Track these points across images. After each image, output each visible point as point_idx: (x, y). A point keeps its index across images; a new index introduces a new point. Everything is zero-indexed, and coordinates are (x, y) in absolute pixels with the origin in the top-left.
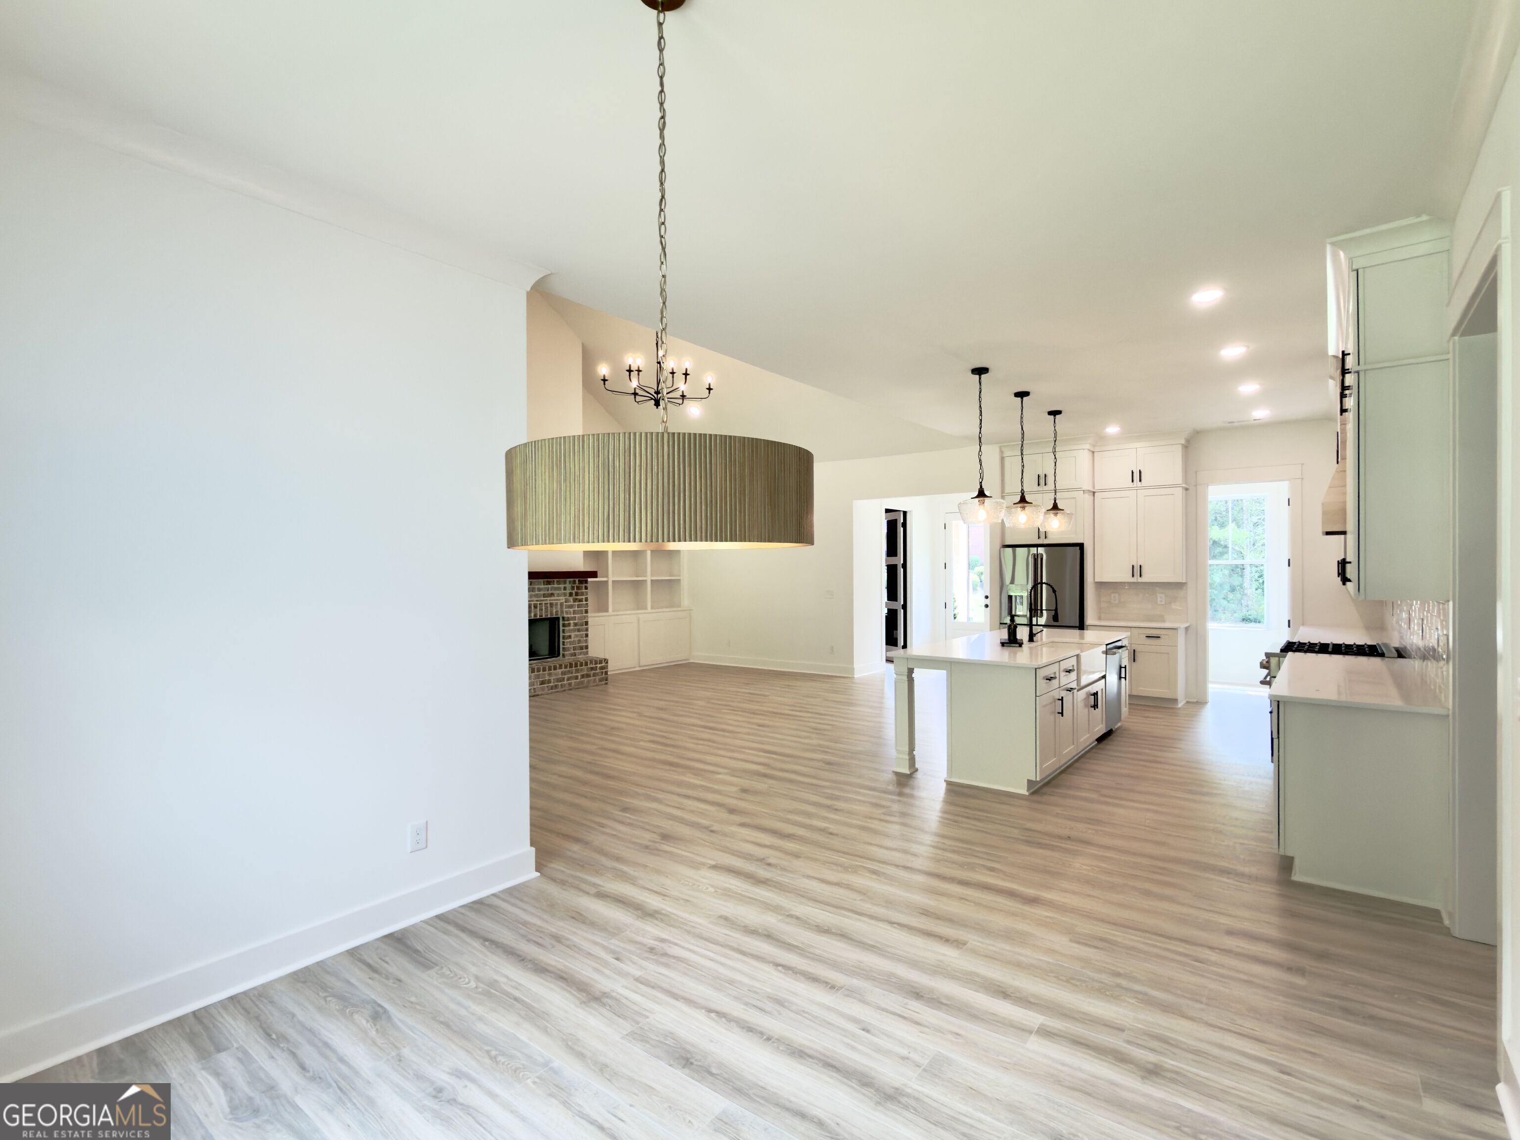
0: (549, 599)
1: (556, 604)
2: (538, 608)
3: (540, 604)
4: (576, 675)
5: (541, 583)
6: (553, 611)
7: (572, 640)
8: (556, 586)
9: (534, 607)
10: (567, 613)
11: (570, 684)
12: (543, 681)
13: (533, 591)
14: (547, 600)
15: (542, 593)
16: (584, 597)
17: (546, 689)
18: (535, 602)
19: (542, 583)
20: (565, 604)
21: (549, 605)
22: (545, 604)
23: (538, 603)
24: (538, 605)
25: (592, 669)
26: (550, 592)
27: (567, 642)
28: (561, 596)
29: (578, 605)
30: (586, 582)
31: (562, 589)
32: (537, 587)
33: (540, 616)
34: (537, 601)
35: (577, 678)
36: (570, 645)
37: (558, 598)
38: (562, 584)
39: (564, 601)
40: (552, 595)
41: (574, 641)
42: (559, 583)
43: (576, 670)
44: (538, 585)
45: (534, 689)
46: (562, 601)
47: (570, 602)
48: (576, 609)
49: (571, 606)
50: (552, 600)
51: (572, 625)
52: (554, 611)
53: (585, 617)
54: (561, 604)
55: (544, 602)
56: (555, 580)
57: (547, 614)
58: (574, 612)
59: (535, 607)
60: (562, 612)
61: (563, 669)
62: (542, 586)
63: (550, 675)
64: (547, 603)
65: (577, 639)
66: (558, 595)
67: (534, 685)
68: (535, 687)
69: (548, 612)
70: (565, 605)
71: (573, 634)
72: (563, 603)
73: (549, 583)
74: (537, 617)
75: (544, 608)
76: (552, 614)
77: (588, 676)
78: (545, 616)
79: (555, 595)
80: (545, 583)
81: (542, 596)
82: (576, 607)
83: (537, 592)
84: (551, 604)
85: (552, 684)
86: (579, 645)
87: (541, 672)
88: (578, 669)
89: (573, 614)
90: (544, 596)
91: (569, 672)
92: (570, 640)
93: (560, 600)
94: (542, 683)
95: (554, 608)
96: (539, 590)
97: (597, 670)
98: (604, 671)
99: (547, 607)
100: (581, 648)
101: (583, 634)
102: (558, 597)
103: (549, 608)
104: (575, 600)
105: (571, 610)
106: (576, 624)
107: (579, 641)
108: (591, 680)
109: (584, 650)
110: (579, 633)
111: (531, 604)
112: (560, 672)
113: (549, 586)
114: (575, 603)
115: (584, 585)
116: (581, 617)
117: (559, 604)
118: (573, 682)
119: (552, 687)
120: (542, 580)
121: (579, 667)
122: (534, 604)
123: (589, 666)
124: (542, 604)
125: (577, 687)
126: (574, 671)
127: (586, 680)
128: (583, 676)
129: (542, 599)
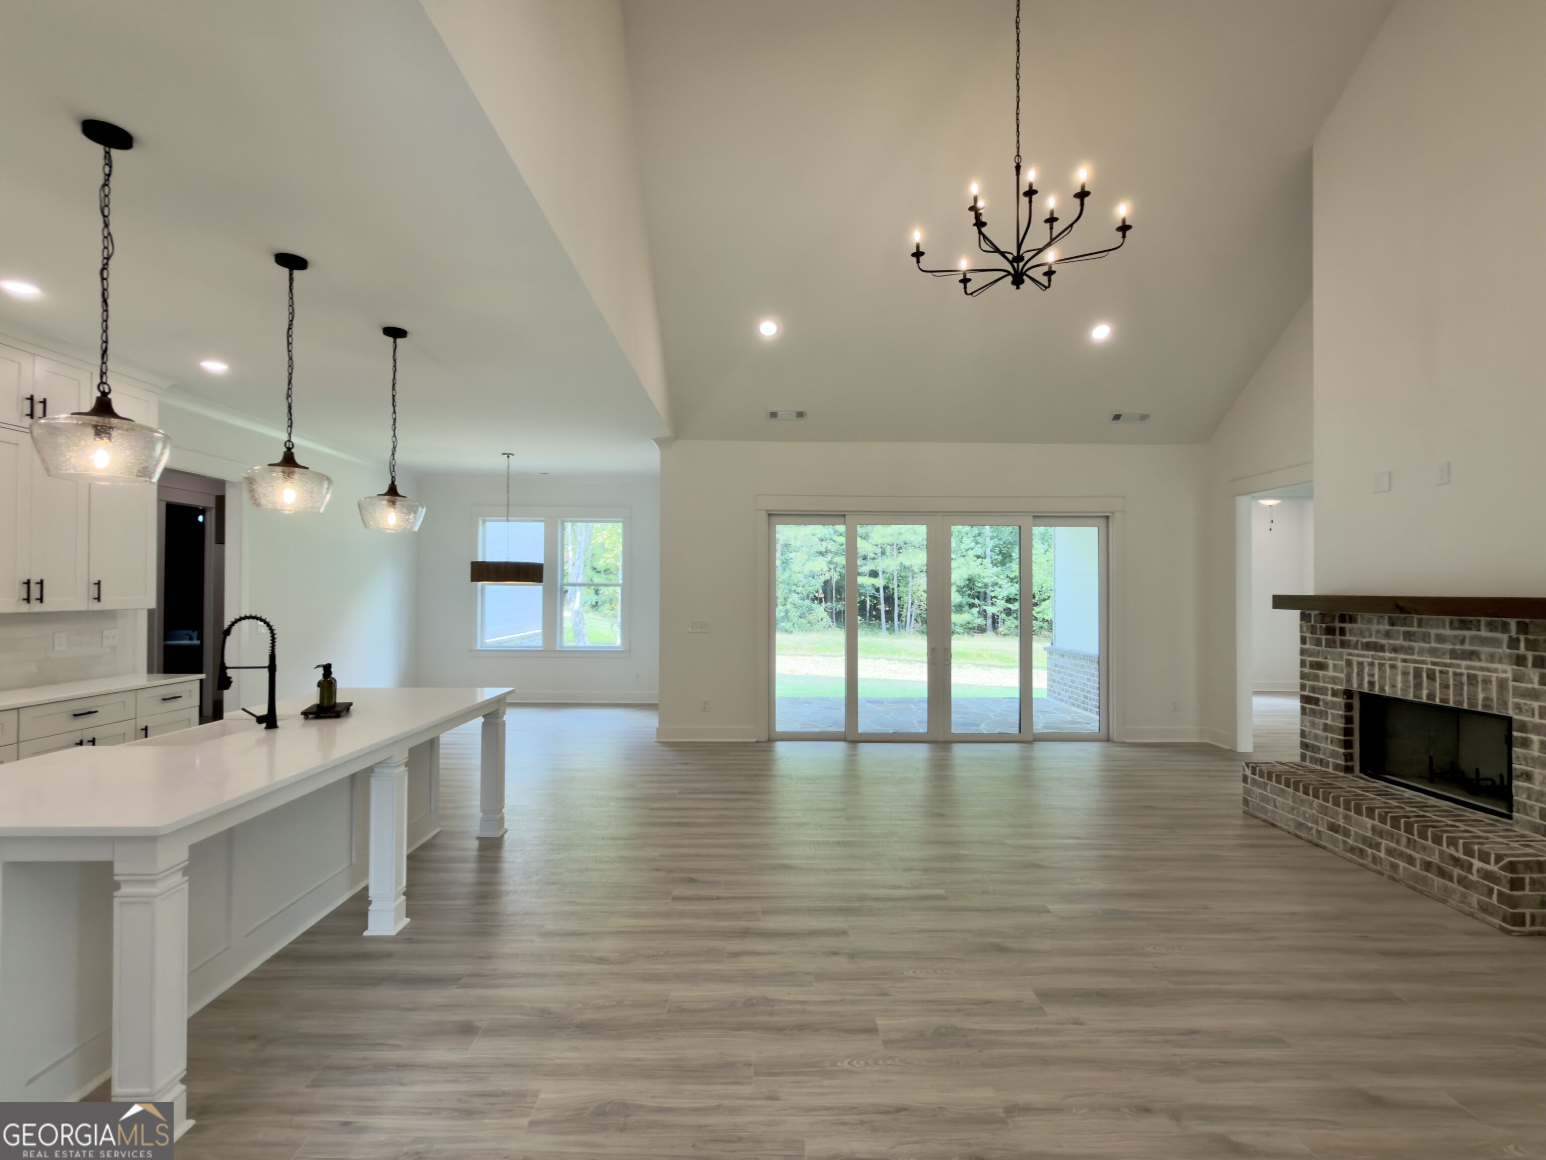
0: (1464, 663)
1: (1486, 681)
2: (1438, 680)
3: (1441, 672)
4: (1408, 851)
5: (1444, 622)
6: (1476, 695)
7: (1538, 787)
8: (1484, 633)
9: (1428, 677)
10: (1519, 708)
11: (1394, 867)
12: (1333, 824)
13: (1424, 641)
14: (1459, 666)
15: (1448, 646)
17: (1342, 846)
18: (1430, 666)
20: (1511, 684)
21: (1465, 679)
22: (1455, 674)
23: (1437, 668)
24: (1437, 674)
25: (1456, 861)
26: (1467, 647)
27: (1520, 788)
28: (1500, 661)
31: (1503, 645)
32: (1433, 632)
33: (1442, 700)
34: (1434, 664)
35: (1411, 860)
36: (1529, 798)
37: (1489, 665)
39: (1510, 675)
40: (1474, 655)
42: (1491, 627)
44: (1438, 627)
45: (1318, 832)
46: (1502, 675)
47: (1530, 681)
49: (1534, 695)
50: (1473, 668)
51: (1537, 745)
52: (1481, 696)
54: (1502, 685)
55: (1451, 670)
56: (1483, 620)
57: (1459, 698)
58: (1542, 712)
59: (1431, 676)
60: (1505, 704)
61: (1377, 823)
62: (1447, 632)
63: (1347, 818)
64: (1461, 674)
66: (1492, 658)
67: (1317, 823)
68: (1319, 829)
69: (1462, 695)
70: (1515, 688)
71: (1538, 773)
72: (1506, 680)
73: (1465, 626)
74: (1434, 700)
75: (1451, 683)
76: (1472, 700)
77: (1442, 873)
78: (1454, 702)
79: (1483, 657)
80: (1456, 624)
81: (1448, 656)
83: (1434, 645)
84: (1473, 679)
85: (1351, 842)
87: (1330, 805)
88: (1414, 841)
89: (1541, 717)
90: (1454, 654)
91: (1391, 836)
92: (1528, 785)
93: (1495, 671)
94: (1333, 828)
95: (1480, 689)
96: (1440, 639)
99: (1462, 684)
102: (1492, 662)
103: (1466, 688)
104: (1545, 679)
105: (1536, 704)
108: (1454, 891)
111: (1422, 669)
112: (1369, 826)
113: (1469, 634)
114: (1545, 688)
117: (1494, 680)
118: (1402, 864)
119: (1352, 850)
120: (1447, 619)
121: (1416, 838)
122: (1428, 669)
123: (1444, 848)
124: (1447, 672)
125: (1411, 883)
126: (1404, 841)
127: (1438, 881)
128: (1427, 866)
129: (1448, 661)
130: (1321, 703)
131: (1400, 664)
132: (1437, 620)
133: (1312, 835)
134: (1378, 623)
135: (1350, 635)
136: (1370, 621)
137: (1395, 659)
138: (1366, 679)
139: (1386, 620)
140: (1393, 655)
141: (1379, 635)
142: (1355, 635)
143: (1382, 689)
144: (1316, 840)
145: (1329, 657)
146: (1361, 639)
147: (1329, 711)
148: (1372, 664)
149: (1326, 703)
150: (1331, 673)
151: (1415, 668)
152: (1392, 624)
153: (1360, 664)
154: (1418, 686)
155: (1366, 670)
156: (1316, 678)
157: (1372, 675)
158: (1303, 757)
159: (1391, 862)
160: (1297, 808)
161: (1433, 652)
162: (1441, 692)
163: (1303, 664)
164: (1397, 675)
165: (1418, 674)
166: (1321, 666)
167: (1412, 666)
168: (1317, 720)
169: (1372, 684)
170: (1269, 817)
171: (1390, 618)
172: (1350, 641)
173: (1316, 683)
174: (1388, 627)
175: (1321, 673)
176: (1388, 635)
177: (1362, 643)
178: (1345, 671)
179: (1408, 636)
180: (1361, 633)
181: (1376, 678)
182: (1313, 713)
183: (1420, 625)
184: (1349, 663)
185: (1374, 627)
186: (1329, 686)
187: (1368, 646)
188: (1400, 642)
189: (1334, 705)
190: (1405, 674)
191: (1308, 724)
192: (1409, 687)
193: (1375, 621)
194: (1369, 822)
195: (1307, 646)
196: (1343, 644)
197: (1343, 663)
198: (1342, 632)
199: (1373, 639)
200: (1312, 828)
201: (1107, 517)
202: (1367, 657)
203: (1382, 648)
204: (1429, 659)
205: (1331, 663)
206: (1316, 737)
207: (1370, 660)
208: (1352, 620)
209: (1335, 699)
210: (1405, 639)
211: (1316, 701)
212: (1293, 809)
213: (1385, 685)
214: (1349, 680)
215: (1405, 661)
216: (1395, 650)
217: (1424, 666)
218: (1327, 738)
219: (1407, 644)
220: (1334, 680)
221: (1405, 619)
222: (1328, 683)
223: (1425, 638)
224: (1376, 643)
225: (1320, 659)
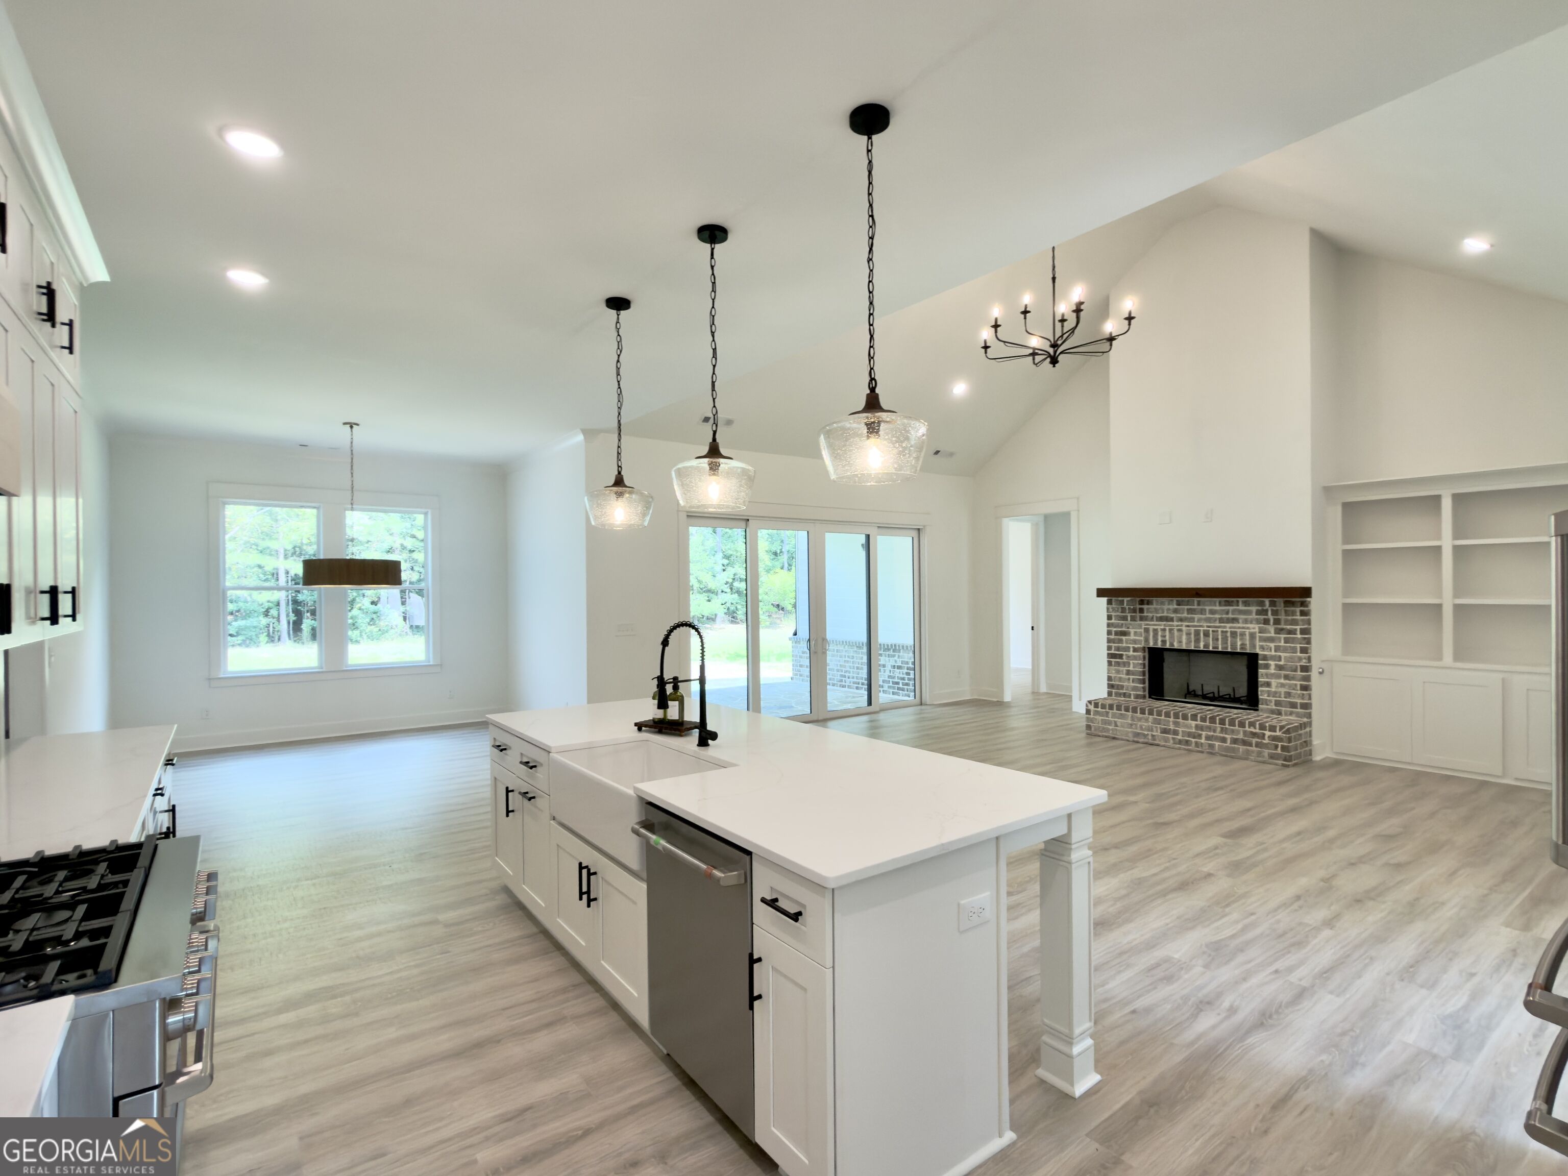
0: (1228, 625)
1: (1243, 634)
2: (1211, 636)
3: (1213, 631)
4: (1222, 735)
5: (1215, 603)
6: (1236, 643)
7: (1273, 690)
8: (1241, 607)
9: (1204, 635)
10: (1262, 648)
11: (1211, 746)
12: (1165, 729)
14: (1225, 627)
15: (1217, 616)
16: (1298, 628)
17: (1172, 741)
18: (1205, 628)
19: (1217, 604)
20: (1258, 635)
21: (1229, 634)
22: (1222, 632)
23: (1211, 629)
24: (1211, 632)
25: (1254, 735)
26: (1230, 616)
27: (1263, 691)
28: (1251, 623)
29: (1285, 638)
30: (1303, 604)
31: (1254, 614)
32: (1208, 608)
33: (1213, 647)
34: (1208, 627)
35: (1224, 740)
36: (1268, 696)
37: (1244, 625)
38: (1253, 606)
39: (1257, 630)
40: (1235, 620)
41: (1276, 693)
42: (1246, 604)
43: (1222, 728)
44: (1211, 605)
45: (1153, 736)
46: (1252, 631)
47: (1270, 632)
48: (1282, 644)
49: (1271, 640)
50: (1234, 628)
51: (1273, 667)
52: (1239, 643)
53: (1300, 659)
54: (1252, 636)
55: (1220, 630)
56: (1240, 600)
57: (1225, 645)
58: (1277, 649)
59: (1206, 634)
60: (1254, 646)
61: (1199, 722)
62: (1218, 608)
63: (1176, 724)
64: (1226, 632)
65: (1283, 690)
66: (1246, 621)
67: (1152, 731)
68: (1154, 734)
69: (1227, 643)
70: (1260, 637)
71: (1274, 682)
72: (1255, 633)
73: (1229, 604)
74: (1208, 648)
75: (1220, 637)
76: (1234, 645)
77: (1245, 743)
78: (1222, 648)
79: (1240, 621)
80: (1223, 603)
81: (1218, 621)
82: (1283, 641)
83: (1208, 616)
84: (1234, 634)
85: (1179, 737)
86: (1288, 700)
87: (1163, 717)
88: (1226, 728)
89: (1275, 651)
90: (1221, 620)
91: (1209, 728)
92: (1267, 689)
93: (1248, 628)
94: (1165, 731)
95: (1238, 639)
96: (1212, 612)
97: (1264, 739)
98: (1280, 744)
99: (1227, 637)
100: (1293, 705)
101: (1296, 685)
102: (1246, 623)
103: (1229, 639)
104: (1279, 631)
105: (1272, 645)
106: (1280, 668)
107: (1288, 694)
108: (1253, 752)
109: (1299, 710)
110: (1288, 682)
111: (1200, 630)
112: (1194, 725)
113: (1231, 608)
114: (1278, 635)
115: (1298, 610)
116: (1291, 658)
117: (1247, 634)
118: (1217, 744)
119: (1180, 742)
120: (1218, 600)
121: (1227, 726)
122: (1204, 630)
123: (1247, 728)
124: (1217, 631)
125: (1224, 753)
126: (1219, 730)
127: (1242, 748)
128: (1235, 741)
129: (1218, 625)
130: (1124, 657)
131: (1184, 628)
132: (1210, 601)
133: (1148, 739)
134: (1169, 604)
135: (1147, 613)
136: (1162, 603)
137: (1181, 626)
138: (1160, 639)
139: (1175, 602)
140: (1180, 623)
141: (1169, 612)
142: (1151, 612)
143: (1172, 644)
144: (1151, 741)
145: (1131, 627)
146: (1155, 615)
147: (1131, 662)
148: (1164, 630)
149: (1128, 657)
150: (1132, 637)
151: (1195, 630)
152: (1178, 604)
153: (1155, 631)
154: (1197, 640)
155: (1160, 633)
156: (1120, 641)
157: (1165, 636)
158: (1110, 694)
159: (1209, 744)
160: (1135, 724)
161: (1208, 620)
162: (1213, 643)
163: (1109, 633)
164: (1182, 635)
165: (1197, 633)
166: (1124, 634)
167: (1193, 629)
168: (1121, 669)
169: (1164, 642)
170: (1110, 734)
171: (1177, 601)
172: (1147, 616)
173: (1120, 645)
174: (1176, 607)
175: (1124, 638)
176: (1175, 611)
177: (1157, 617)
178: (1143, 635)
179: (1190, 611)
180: (1156, 611)
181: (1167, 638)
182: (1118, 664)
183: (1199, 604)
184: (1147, 630)
185: (1166, 607)
186: (1131, 646)
187: (1161, 619)
188: (1185, 615)
189: (1135, 658)
190: (1188, 634)
191: (1114, 672)
192: (1191, 642)
193: (1167, 603)
194: (1193, 723)
195: (1113, 621)
196: (1142, 619)
197: (1143, 630)
198: (1141, 611)
199: (1165, 614)
200: (1148, 734)
201: (919, 530)
202: (1160, 626)
203: (1172, 620)
204: (1205, 624)
205: (1132, 631)
206: (1120, 679)
207: (1162, 627)
208: (1148, 603)
209: (1135, 654)
210: (1188, 614)
211: (1121, 656)
212: (1131, 725)
213: (1174, 641)
214: (1147, 640)
215: (1188, 626)
216: (1181, 620)
217: (1202, 629)
218: (1129, 679)
219: (1189, 616)
220: (1135, 642)
221: (1188, 601)
222: (1130, 643)
223: (1202, 612)
224: (1167, 617)
225: (1124, 629)
